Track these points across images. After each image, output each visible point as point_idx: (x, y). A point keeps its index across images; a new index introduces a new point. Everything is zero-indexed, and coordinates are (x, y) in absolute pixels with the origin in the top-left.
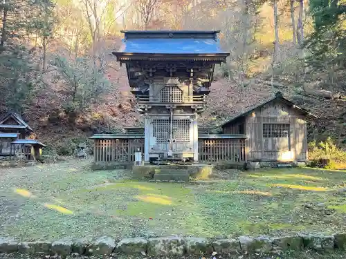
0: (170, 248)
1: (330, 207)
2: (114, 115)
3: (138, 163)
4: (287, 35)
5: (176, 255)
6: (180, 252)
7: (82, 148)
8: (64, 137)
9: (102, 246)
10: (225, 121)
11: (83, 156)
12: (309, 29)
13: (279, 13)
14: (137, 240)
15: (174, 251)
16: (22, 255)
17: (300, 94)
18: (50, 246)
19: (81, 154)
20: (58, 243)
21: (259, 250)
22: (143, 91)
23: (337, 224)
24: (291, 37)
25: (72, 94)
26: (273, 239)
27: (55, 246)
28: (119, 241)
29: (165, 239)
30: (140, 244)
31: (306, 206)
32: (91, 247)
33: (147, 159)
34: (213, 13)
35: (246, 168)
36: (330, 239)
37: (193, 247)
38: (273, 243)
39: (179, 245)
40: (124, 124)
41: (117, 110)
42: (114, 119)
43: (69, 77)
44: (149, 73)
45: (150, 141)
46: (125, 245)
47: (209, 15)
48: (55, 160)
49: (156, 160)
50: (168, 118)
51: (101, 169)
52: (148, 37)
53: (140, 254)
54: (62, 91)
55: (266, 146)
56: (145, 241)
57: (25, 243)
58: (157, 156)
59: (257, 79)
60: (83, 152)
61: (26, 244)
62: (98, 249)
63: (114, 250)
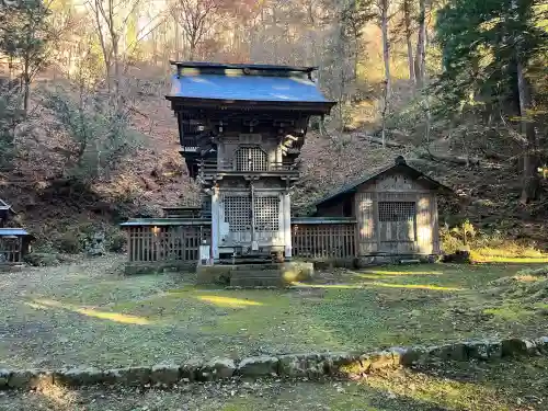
0: (308, 366)
1: (486, 312)
2: (148, 188)
3: (204, 262)
4: (400, 69)
5: (315, 374)
6: (321, 370)
7: (99, 241)
8: (66, 224)
9: (219, 367)
10: (317, 197)
11: (100, 254)
12: (435, 64)
13: (389, 36)
14: (264, 359)
15: (313, 368)
16: (112, 387)
17: (422, 157)
18: (149, 371)
19: (97, 251)
20: (160, 366)
21: (414, 362)
22: (203, 152)
23: (500, 330)
24: (406, 73)
25: (76, 154)
26: (431, 348)
27: (157, 371)
28: (240, 361)
29: (301, 355)
30: (268, 363)
31: (457, 311)
32: (205, 370)
33: (216, 255)
34: (291, 32)
35: (356, 266)
36: (497, 345)
37: (335, 363)
38: (432, 353)
39: (318, 362)
40: (160, 201)
41: (150, 181)
42: (148, 193)
43: (75, 127)
44: (218, 127)
45: (221, 228)
46: (248, 364)
47: (284, 33)
48: (57, 261)
49: (230, 258)
50: (247, 194)
51: (140, 273)
52: (213, 73)
53: (270, 376)
54: (57, 149)
55: (383, 234)
56: (275, 359)
57: (112, 370)
58: (231, 251)
59: (360, 134)
60: (101, 248)
61: (115, 371)
62: (215, 372)
63: (235, 373)
